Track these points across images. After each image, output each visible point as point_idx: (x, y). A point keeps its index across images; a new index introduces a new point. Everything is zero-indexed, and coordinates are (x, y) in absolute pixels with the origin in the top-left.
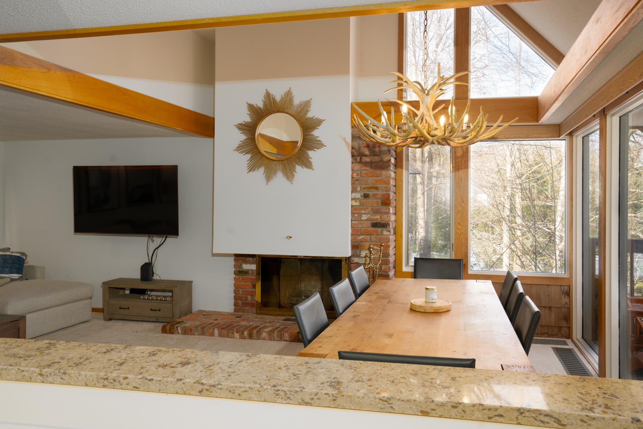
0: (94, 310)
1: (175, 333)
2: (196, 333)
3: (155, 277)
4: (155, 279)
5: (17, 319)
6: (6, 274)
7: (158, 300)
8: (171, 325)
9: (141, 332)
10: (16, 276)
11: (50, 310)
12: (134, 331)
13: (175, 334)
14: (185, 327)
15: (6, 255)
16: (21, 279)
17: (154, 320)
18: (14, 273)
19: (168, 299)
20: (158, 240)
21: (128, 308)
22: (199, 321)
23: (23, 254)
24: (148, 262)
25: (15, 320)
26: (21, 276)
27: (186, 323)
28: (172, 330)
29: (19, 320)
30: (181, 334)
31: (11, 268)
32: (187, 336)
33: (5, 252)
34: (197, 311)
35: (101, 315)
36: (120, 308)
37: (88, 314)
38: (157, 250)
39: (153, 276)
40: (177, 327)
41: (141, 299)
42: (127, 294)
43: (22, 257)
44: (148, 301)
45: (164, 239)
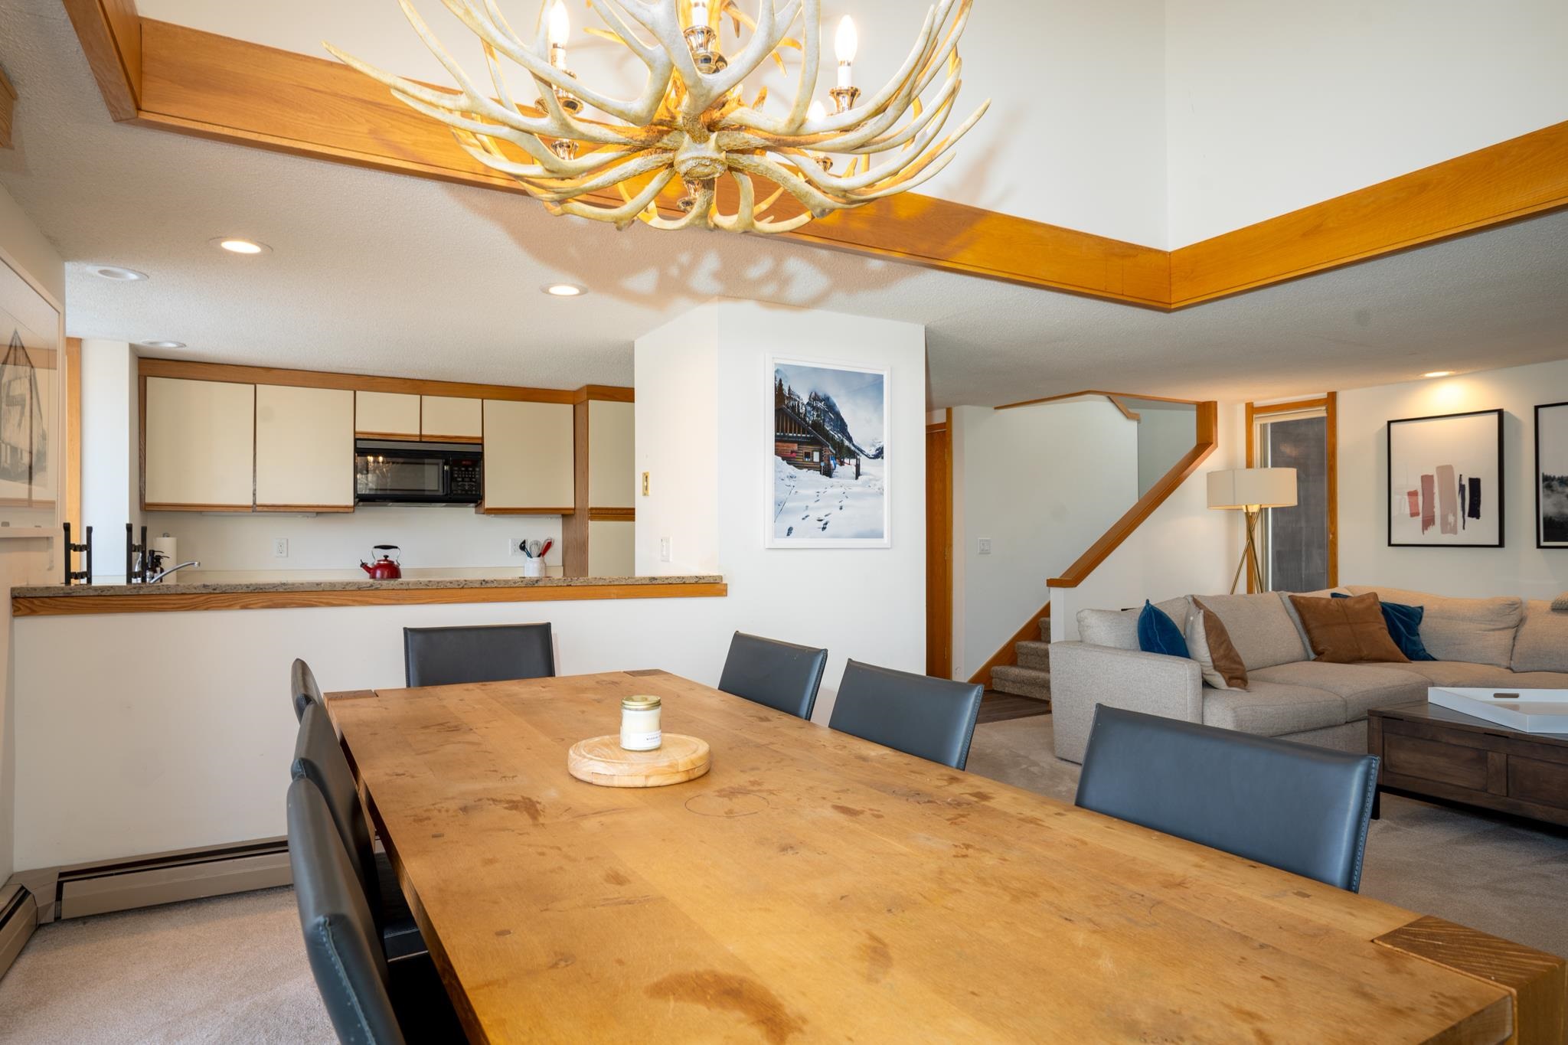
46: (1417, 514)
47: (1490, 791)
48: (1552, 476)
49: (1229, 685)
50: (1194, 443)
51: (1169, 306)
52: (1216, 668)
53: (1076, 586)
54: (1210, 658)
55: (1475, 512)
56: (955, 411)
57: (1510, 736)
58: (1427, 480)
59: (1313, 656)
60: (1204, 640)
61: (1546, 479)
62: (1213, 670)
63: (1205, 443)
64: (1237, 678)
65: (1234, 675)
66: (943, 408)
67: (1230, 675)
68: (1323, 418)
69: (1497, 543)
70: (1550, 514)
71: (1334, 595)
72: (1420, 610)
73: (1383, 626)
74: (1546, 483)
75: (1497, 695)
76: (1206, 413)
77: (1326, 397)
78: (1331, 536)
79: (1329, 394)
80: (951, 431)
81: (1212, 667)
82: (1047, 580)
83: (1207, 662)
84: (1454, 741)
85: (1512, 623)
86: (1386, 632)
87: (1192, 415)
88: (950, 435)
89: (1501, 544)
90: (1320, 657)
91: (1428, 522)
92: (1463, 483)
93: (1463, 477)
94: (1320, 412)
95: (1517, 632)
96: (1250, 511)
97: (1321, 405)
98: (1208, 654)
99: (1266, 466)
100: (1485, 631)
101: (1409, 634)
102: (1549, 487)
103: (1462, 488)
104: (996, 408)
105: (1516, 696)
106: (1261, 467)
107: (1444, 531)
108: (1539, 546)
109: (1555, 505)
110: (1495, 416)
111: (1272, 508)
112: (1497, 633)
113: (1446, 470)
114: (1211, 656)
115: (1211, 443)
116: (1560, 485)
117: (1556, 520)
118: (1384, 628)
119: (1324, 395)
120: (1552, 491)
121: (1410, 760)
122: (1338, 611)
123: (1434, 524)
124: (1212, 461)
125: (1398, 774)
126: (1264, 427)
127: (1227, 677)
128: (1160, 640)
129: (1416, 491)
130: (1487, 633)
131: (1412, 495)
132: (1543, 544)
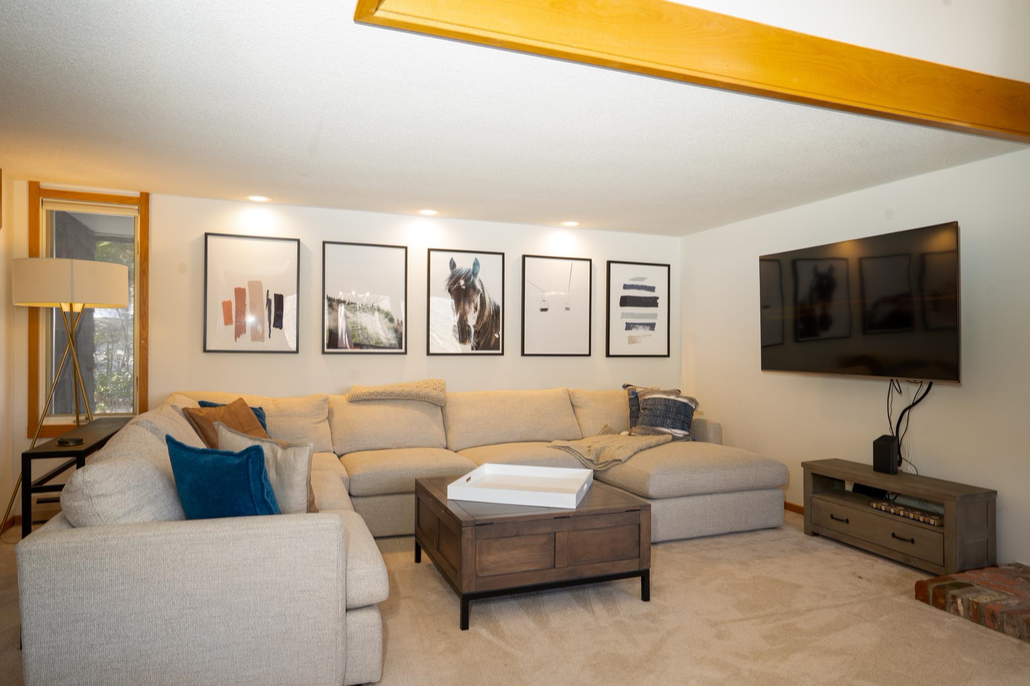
0: (788, 507)
1: (947, 607)
2: (1009, 629)
3: (906, 467)
4: (904, 471)
5: (637, 508)
6: (668, 428)
7: (909, 517)
8: (938, 587)
9: (869, 580)
10: (679, 433)
11: (715, 496)
12: (854, 574)
13: (950, 612)
14: (977, 604)
15: (669, 400)
16: (685, 438)
17: (900, 558)
18: (678, 429)
19: (932, 522)
20: (910, 390)
21: (847, 521)
22: (1017, 596)
23: (692, 400)
24: (889, 434)
25: (633, 509)
26: (687, 433)
27: (978, 592)
28: (942, 601)
29: (639, 510)
30: (965, 617)
31: (674, 419)
32: (983, 628)
33: (669, 396)
34: (1010, 565)
35: (800, 520)
36: (832, 517)
37: (777, 515)
38: (907, 412)
39: (900, 465)
40: (954, 597)
41: (872, 507)
42: (848, 492)
43: (690, 404)
44: (886, 515)
45: (925, 387)
46: (231, 323)
47: (557, 567)
48: (333, 298)
55: (278, 322)
57: (570, 515)
58: (240, 293)
61: (329, 299)
68: (131, 219)
69: (294, 350)
70: (331, 328)
72: (261, 408)
74: (329, 303)
77: (138, 196)
78: (143, 342)
79: (141, 193)
84: (532, 531)
85: (328, 415)
89: (297, 351)
91: (240, 331)
92: (270, 298)
93: (269, 293)
94: (127, 212)
95: (331, 422)
97: (135, 204)
100: (315, 424)
102: (331, 305)
103: (269, 301)
106: (46, 257)
107: (253, 339)
108: (323, 352)
109: (334, 320)
110: (294, 243)
112: (319, 424)
113: (256, 285)
116: (338, 305)
117: (335, 332)
119: (137, 194)
120: (333, 309)
121: (497, 560)
123: (245, 332)
126: (51, 214)
129: (229, 303)
130: (316, 425)
131: (227, 306)
132: (326, 350)
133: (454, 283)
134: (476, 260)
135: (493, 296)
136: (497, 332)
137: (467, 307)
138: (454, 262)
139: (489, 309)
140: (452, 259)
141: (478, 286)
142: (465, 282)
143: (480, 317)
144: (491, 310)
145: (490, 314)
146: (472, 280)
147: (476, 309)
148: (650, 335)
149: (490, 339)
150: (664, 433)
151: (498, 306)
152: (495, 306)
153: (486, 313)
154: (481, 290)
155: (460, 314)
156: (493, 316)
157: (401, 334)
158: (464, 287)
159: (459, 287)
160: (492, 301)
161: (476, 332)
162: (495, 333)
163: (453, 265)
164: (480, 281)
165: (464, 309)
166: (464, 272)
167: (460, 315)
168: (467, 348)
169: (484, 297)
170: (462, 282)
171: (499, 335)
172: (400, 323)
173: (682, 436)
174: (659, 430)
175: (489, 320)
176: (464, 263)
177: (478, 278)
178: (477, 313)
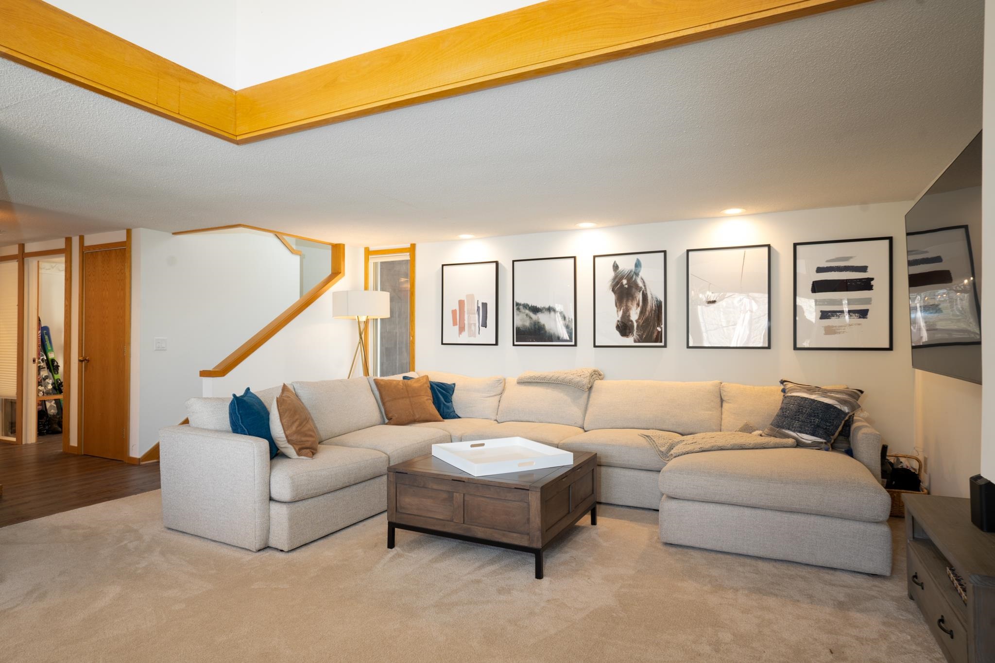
29: (528, 490)
46: (456, 324)
47: (455, 521)
48: (520, 303)
49: (299, 454)
50: (329, 272)
51: (234, 138)
52: (289, 441)
53: (224, 376)
54: (284, 434)
55: (484, 324)
56: (134, 232)
57: (465, 481)
58: (461, 303)
59: (387, 421)
60: (279, 420)
61: (518, 304)
62: (287, 444)
63: (336, 272)
64: (307, 448)
65: (304, 446)
66: (124, 229)
67: (300, 446)
68: (408, 260)
69: (495, 343)
70: (519, 326)
71: (405, 378)
72: (453, 386)
73: (430, 398)
74: (517, 306)
75: (472, 446)
76: (338, 251)
77: (409, 247)
78: (411, 338)
79: (411, 244)
80: (130, 248)
81: (286, 442)
82: (200, 371)
83: (281, 438)
84: (435, 487)
85: (499, 392)
86: (431, 402)
87: (328, 253)
88: (130, 252)
89: (496, 344)
90: (390, 421)
91: (462, 329)
92: (479, 306)
93: (479, 302)
94: (406, 257)
95: (501, 397)
96: (360, 320)
97: (407, 252)
98: (283, 431)
99: (377, 290)
100: (485, 397)
101: (446, 402)
102: (518, 309)
103: (478, 307)
104: (174, 234)
105: (483, 445)
106: (374, 290)
107: (470, 336)
108: (514, 345)
109: (521, 320)
110: (494, 265)
111: (382, 320)
112: (490, 398)
113: (471, 297)
114: (285, 433)
115: (340, 273)
116: (524, 309)
117: (522, 329)
118: (430, 399)
119: (408, 245)
120: (520, 312)
121: (411, 502)
122: (403, 389)
123: (464, 330)
124: (340, 285)
125: (404, 513)
126: (375, 264)
127: (297, 449)
128: (242, 422)
129: (456, 310)
130: (486, 399)
131: (454, 312)
132: (516, 343)
133: (617, 283)
134: (638, 260)
135: (655, 291)
136: (659, 325)
137: (629, 304)
138: (616, 264)
139: (651, 304)
140: (615, 262)
141: (641, 284)
142: (627, 281)
143: (642, 312)
144: (654, 305)
145: (652, 310)
146: (634, 279)
147: (638, 305)
148: (859, 324)
149: (653, 333)
150: (788, 436)
151: (660, 301)
152: (657, 301)
153: (649, 308)
154: (643, 287)
155: (623, 310)
156: (655, 311)
157: (572, 329)
158: (626, 286)
159: (622, 285)
160: (654, 297)
161: (638, 326)
162: (658, 327)
163: (616, 267)
164: (642, 279)
165: (627, 306)
166: (626, 273)
167: (623, 312)
168: (629, 341)
169: (646, 294)
170: (625, 282)
171: (661, 328)
172: (570, 320)
173: (810, 442)
174: (785, 432)
175: (652, 315)
176: (626, 265)
177: (640, 276)
178: (639, 309)
